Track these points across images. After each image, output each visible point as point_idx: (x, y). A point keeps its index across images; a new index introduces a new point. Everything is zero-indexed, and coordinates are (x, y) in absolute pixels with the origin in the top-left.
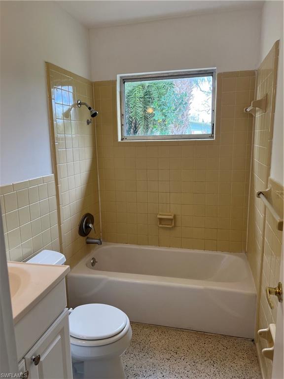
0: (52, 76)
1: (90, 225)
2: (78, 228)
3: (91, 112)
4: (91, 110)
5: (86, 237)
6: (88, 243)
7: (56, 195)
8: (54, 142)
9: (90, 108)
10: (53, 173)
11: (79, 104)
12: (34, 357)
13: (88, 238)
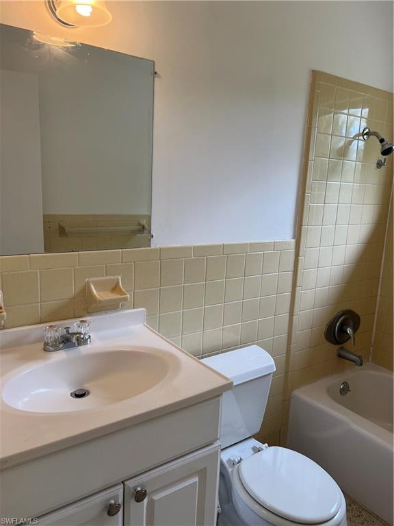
0: (319, 91)
1: (349, 331)
2: (324, 328)
3: (383, 146)
4: (384, 143)
5: (339, 346)
6: (340, 356)
7: (294, 271)
8: (304, 192)
9: (382, 141)
10: (294, 238)
11: (366, 134)
12: (139, 489)
13: (342, 348)
